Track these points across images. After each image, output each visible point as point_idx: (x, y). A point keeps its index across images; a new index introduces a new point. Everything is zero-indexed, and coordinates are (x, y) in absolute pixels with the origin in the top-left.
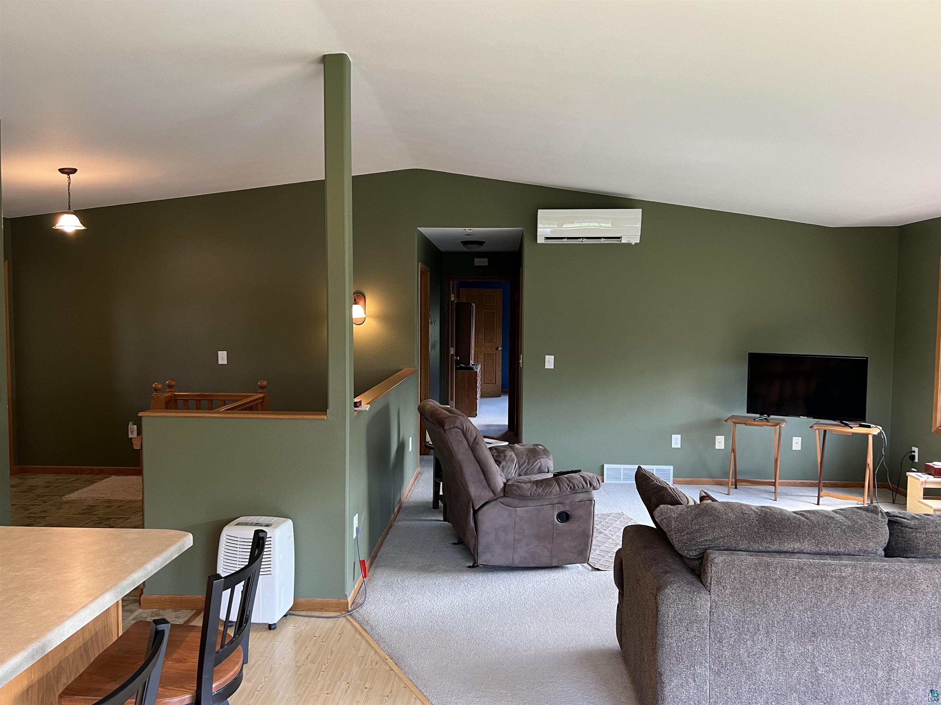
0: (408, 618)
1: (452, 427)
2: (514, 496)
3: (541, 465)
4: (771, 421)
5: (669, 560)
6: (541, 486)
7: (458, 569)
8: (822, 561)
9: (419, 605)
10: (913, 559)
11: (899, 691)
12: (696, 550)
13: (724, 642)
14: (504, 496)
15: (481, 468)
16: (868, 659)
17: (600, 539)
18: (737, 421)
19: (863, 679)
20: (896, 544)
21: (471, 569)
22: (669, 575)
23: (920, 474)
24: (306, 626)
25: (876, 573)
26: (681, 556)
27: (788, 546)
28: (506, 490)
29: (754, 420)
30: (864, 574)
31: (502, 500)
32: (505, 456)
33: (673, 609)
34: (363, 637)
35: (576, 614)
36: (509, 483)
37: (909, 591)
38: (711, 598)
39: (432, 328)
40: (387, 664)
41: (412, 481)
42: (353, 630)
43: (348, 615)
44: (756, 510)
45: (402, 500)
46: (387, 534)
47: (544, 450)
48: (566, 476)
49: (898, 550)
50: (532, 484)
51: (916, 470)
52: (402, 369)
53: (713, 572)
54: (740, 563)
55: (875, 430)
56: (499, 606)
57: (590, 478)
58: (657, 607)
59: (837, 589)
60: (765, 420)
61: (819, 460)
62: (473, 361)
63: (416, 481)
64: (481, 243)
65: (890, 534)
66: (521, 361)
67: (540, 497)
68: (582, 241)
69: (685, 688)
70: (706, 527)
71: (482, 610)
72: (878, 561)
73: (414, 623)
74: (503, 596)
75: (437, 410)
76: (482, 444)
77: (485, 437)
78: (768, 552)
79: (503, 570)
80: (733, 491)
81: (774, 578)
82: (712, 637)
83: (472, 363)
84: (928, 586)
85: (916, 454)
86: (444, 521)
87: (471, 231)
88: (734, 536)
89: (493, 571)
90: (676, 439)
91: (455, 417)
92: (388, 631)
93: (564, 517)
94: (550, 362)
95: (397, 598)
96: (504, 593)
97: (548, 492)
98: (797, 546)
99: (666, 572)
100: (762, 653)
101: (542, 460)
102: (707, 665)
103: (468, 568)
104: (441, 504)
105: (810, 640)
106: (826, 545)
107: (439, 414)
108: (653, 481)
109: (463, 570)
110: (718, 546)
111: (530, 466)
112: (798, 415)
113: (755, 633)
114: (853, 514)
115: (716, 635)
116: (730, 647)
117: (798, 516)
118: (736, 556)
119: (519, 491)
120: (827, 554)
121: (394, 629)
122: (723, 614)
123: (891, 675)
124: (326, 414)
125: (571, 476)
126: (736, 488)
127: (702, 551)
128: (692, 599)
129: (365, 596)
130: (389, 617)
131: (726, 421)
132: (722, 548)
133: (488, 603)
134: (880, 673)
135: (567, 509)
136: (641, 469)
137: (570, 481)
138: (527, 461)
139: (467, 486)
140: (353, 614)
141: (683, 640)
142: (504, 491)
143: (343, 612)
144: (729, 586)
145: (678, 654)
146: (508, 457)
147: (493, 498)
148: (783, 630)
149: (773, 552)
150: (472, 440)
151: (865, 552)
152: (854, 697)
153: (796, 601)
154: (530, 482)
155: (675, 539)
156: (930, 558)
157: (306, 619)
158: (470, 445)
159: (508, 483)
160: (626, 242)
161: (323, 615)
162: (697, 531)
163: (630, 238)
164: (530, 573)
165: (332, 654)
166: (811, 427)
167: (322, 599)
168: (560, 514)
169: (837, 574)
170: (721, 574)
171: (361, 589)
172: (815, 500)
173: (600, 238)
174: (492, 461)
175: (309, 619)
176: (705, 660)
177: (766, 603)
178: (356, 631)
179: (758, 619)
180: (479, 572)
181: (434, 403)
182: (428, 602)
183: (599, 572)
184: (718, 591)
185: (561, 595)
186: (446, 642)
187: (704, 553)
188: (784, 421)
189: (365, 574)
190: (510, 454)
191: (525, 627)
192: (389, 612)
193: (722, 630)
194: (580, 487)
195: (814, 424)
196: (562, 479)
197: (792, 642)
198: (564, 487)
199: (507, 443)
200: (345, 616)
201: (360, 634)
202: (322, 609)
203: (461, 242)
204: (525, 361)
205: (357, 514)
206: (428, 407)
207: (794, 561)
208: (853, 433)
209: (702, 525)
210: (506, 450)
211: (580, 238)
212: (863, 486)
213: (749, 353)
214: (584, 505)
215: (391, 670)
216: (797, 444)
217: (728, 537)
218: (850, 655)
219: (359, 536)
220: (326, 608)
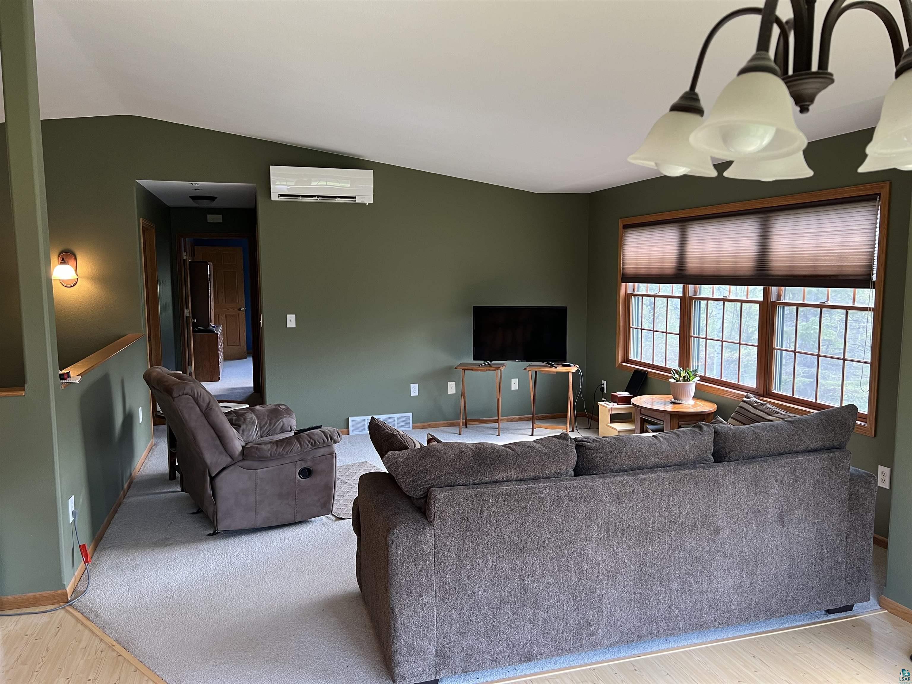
0: (139, 597)
1: (181, 394)
2: (253, 459)
3: (283, 425)
4: (493, 366)
5: (399, 502)
6: (282, 446)
7: (197, 539)
8: (525, 486)
9: (152, 582)
10: (595, 476)
11: (588, 588)
12: (421, 489)
13: (447, 570)
14: (243, 459)
15: (217, 434)
16: (564, 565)
17: (344, 489)
18: (465, 368)
19: (561, 583)
20: (582, 465)
21: (211, 537)
22: (397, 517)
23: (607, 402)
24: (15, 625)
25: (567, 491)
26: (409, 498)
27: (498, 476)
28: (245, 453)
29: (479, 366)
30: (558, 493)
31: (241, 464)
32: (245, 419)
33: (402, 547)
34: (86, 626)
35: (319, 564)
36: (249, 446)
37: (593, 503)
38: (435, 532)
39: (161, 289)
40: (114, 650)
41: (144, 453)
42: (74, 621)
43: (68, 606)
44: (472, 448)
45: (133, 474)
46: (115, 512)
47: (286, 409)
48: (307, 433)
49: (584, 469)
50: (272, 444)
51: (605, 400)
52: (125, 335)
53: (435, 508)
54: (459, 497)
55: (574, 369)
56: (241, 569)
57: (331, 433)
58: (387, 548)
59: (538, 509)
60: (488, 365)
61: (532, 397)
62: (213, 323)
63: (150, 453)
64: (212, 199)
65: (578, 456)
66: (261, 321)
67: (281, 456)
68: (317, 200)
69: (415, 618)
70: (429, 467)
71: (222, 576)
72: (569, 480)
73: (146, 602)
74: (246, 559)
75: (164, 376)
76: (217, 409)
77: (220, 402)
78: (482, 483)
79: (246, 533)
80: (464, 430)
81: (487, 506)
82: (437, 567)
83: (212, 325)
84: (606, 497)
85: (605, 386)
86: (182, 491)
87: (199, 185)
88: (453, 473)
89: (235, 536)
90: (414, 388)
91: (184, 383)
92: (115, 615)
93: (306, 473)
94: (291, 321)
95: (126, 579)
96: (246, 555)
97: (288, 451)
98: (505, 475)
99: (396, 514)
100: (480, 574)
101: (284, 420)
102: (434, 593)
103: (209, 536)
104: (178, 474)
105: (518, 556)
106: (529, 471)
107: (167, 381)
108: (385, 429)
109: (203, 539)
110: (440, 483)
111: (272, 426)
112: (514, 359)
113: (473, 558)
114: (549, 442)
115: (440, 565)
116: (453, 574)
117: (506, 449)
118: (455, 491)
119: (258, 453)
120: (529, 479)
121: (122, 612)
122: (446, 545)
123: (581, 576)
124: (24, 390)
125: (312, 433)
126: (466, 427)
127: (427, 490)
128: (418, 535)
129: (88, 582)
130: (117, 601)
131: (456, 368)
132: (443, 485)
133: (229, 568)
134: (574, 575)
135: (308, 464)
136: (374, 419)
137: (310, 438)
138: (269, 421)
139: (202, 453)
140: (74, 604)
141: (412, 575)
142: (243, 454)
143: (62, 604)
144: (450, 519)
145: (408, 588)
146: (249, 420)
147: (231, 462)
148: (496, 551)
149: (486, 483)
150: (204, 405)
151: (559, 473)
152: (554, 599)
153: (505, 524)
154: (270, 442)
155: (402, 481)
156: (607, 473)
157: (15, 618)
158: (203, 411)
159: (247, 446)
160: (360, 202)
161: (37, 611)
162: (422, 472)
163: (364, 198)
164: (273, 531)
165: (47, 650)
166: (525, 369)
167: (34, 594)
168: (302, 471)
169: (537, 495)
170: (443, 509)
171: (84, 576)
172: (530, 432)
173: (335, 197)
174: (228, 426)
175: (19, 617)
176: (431, 589)
177: (482, 529)
178: (77, 621)
179: (475, 544)
180: (220, 538)
181: (161, 370)
182: (162, 577)
183: (343, 521)
184: (441, 525)
185: (305, 549)
186: (183, 615)
187: (428, 491)
188: (503, 365)
189: (87, 559)
190: (251, 416)
191: (268, 586)
192: (117, 594)
193: (445, 560)
194: (321, 442)
195: (528, 366)
196: (303, 436)
197: (504, 561)
198: (305, 444)
199: (248, 406)
200: (64, 608)
201: (82, 624)
202: (35, 603)
203: (190, 197)
204: (265, 320)
205: (73, 496)
206: (155, 374)
207: (503, 489)
208: (557, 372)
209: (425, 466)
210: (246, 413)
211: (315, 196)
212: (566, 417)
213: (474, 307)
214: (326, 459)
215: (119, 655)
216: (515, 384)
217: (448, 474)
218: (549, 564)
219: (76, 519)
220: (39, 603)
